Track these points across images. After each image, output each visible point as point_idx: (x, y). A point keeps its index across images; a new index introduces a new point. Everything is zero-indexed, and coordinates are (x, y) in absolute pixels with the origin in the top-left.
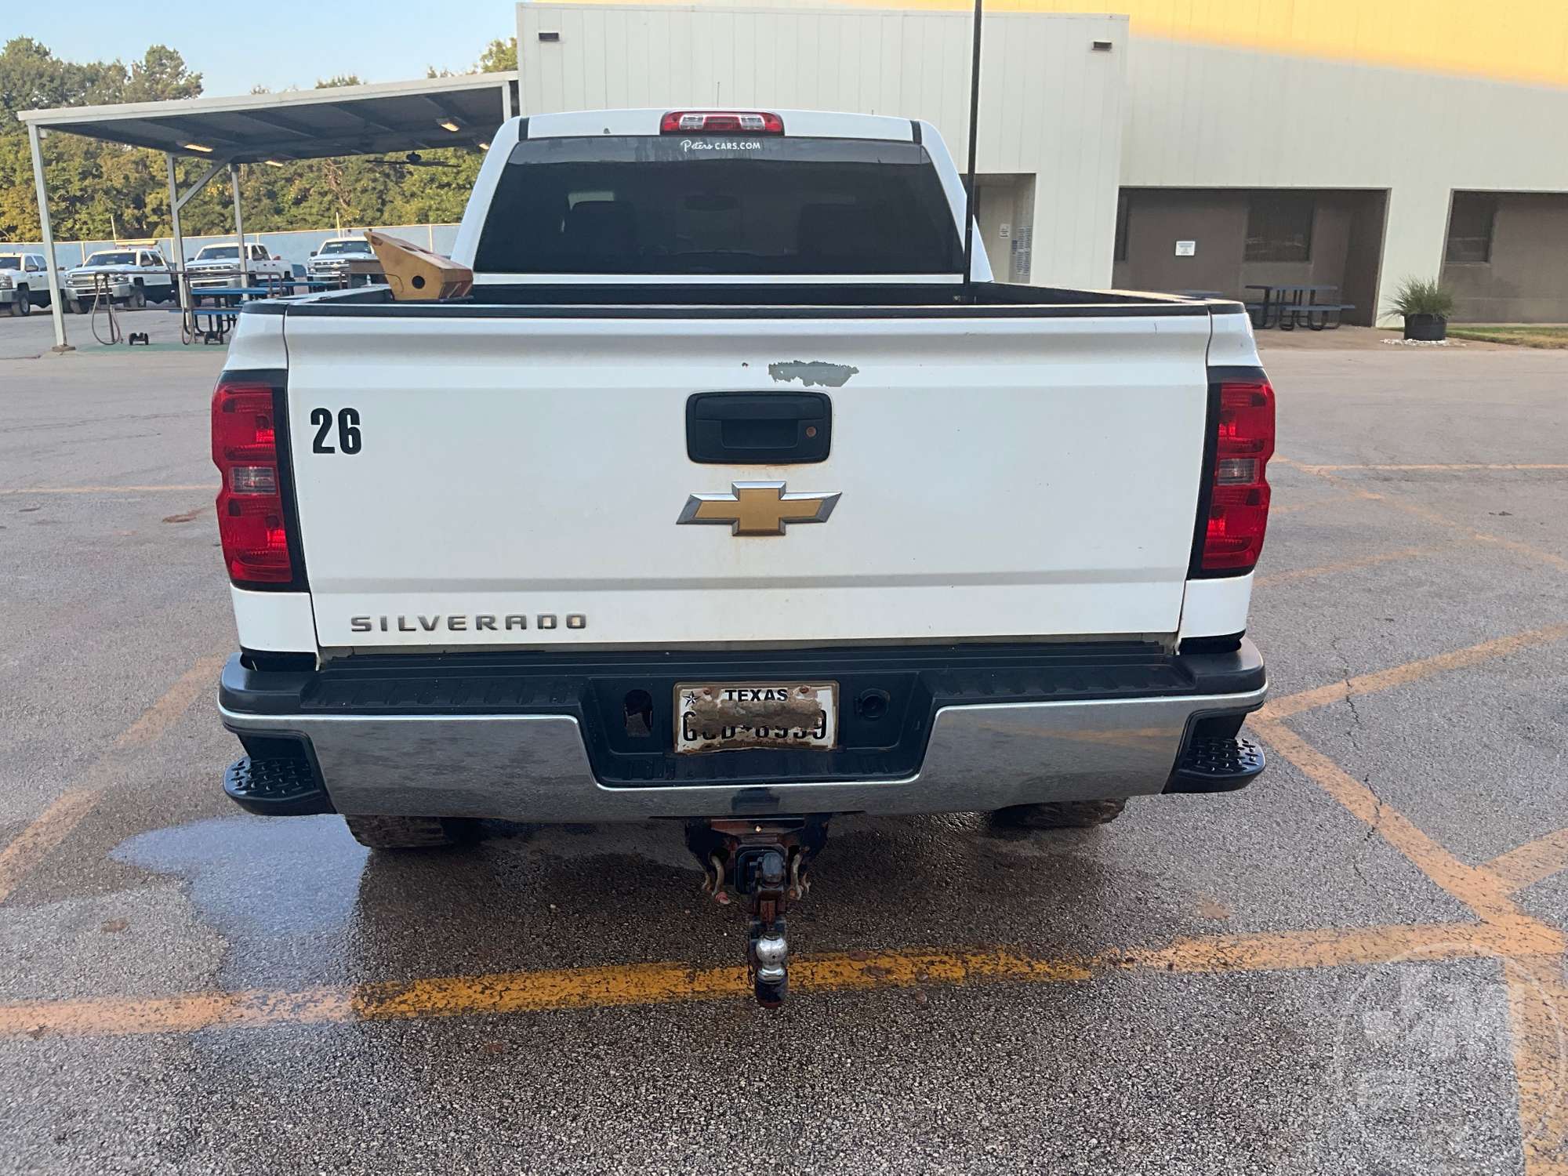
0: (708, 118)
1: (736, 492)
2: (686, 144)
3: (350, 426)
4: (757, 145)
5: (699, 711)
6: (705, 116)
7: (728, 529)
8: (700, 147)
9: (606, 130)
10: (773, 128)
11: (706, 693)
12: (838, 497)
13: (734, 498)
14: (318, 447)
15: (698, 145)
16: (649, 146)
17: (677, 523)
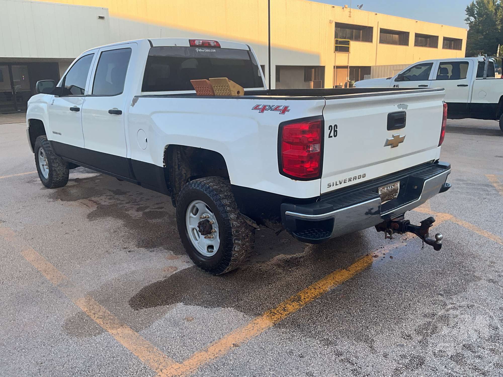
0: (202, 42)
1: (393, 136)
2: (197, 50)
3: (336, 129)
4: (215, 51)
5: (382, 194)
6: (201, 41)
7: (390, 146)
8: (201, 51)
9: (175, 45)
10: (217, 46)
11: (383, 189)
12: (405, 137)
13: (393, 138)
14: (330, 137)
15: (200, 50)
16: (188, 50)
17: (385, 146)
